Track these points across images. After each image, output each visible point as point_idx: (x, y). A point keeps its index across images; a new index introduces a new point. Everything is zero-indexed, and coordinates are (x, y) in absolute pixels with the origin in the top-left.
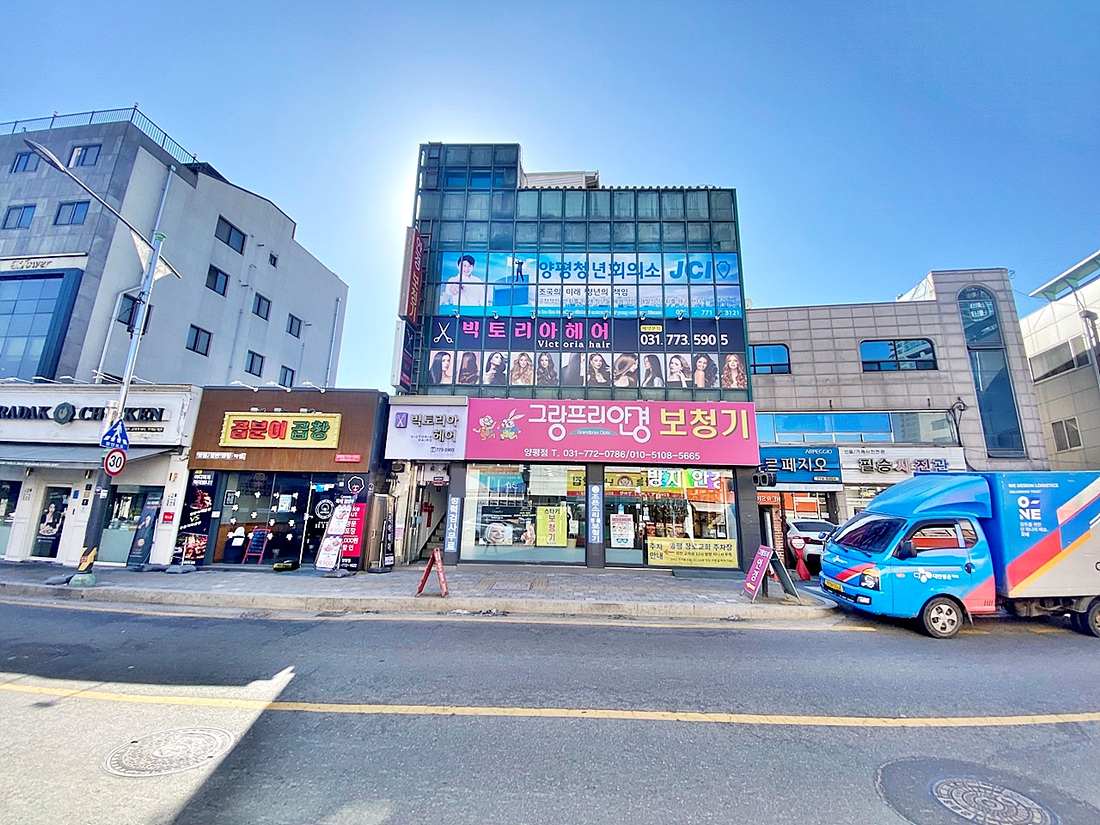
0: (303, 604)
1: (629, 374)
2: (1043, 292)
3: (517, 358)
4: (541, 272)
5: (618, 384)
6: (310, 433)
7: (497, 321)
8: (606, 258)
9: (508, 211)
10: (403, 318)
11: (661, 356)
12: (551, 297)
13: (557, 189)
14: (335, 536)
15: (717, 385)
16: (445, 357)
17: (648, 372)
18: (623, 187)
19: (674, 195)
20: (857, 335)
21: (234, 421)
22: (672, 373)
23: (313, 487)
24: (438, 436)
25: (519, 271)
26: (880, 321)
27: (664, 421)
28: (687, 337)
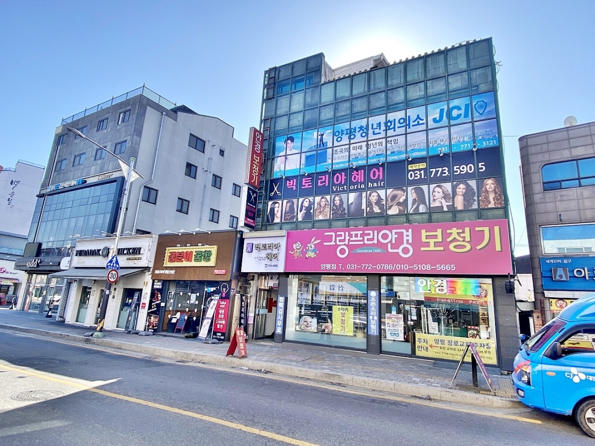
1: (399, 204)
3: (319, 201)
4: (335, 138)
5: (390, 212)
6: (203, 257)
7: (307, 176)
9: (314, 101)
10: (247, 184)
11: (425, 188)
12: (342, 155)
13: (349, 76)
14: (208, 319)
15: (475, 206)
16: (277, 205)
17: (414, 201)
18: (397, 62)
19: (437, 57)
21: (170, 253)
23: (206, 289)
24: (268, 256)
25: (322, 140)
27: (424, 239)
28: (447, 169)
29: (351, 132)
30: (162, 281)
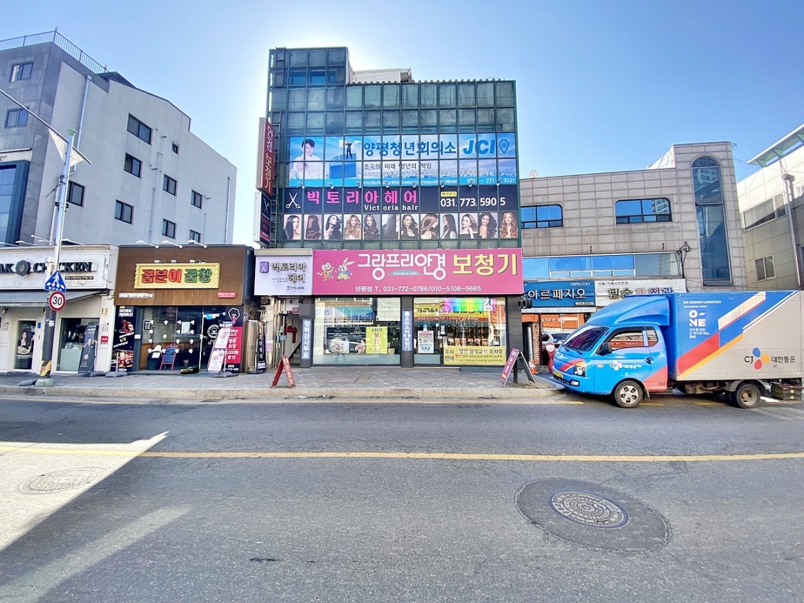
0: (194, 394)
1: (432, 229)
2: (757, 160)
3: (348, 219)
4: (365, 151)
5: (424, 237)
6: (198, 277)
7: (333, 190)
8: (415, 139)
9: (338, 103)
10: (260, 189)
11: (455, 215)
12: (374, 171)
13: (378, 84)
14: (220, 349)
15: (496, 236)
16: (295, 219)
17: (446, 228)
18: (429, 81)
19: (467, 87)
20: (614, 196)
21: (143, 270)
22: (463, 228)
23: (204, 316)
24: (291, 278)
25: (349, 150)
26: (631, 185)
27: (456, 264)
28: (474, 200)
29: (382, 147)
30: (133, 308)
